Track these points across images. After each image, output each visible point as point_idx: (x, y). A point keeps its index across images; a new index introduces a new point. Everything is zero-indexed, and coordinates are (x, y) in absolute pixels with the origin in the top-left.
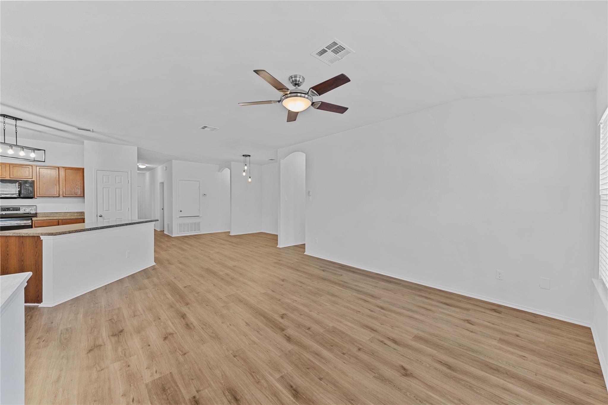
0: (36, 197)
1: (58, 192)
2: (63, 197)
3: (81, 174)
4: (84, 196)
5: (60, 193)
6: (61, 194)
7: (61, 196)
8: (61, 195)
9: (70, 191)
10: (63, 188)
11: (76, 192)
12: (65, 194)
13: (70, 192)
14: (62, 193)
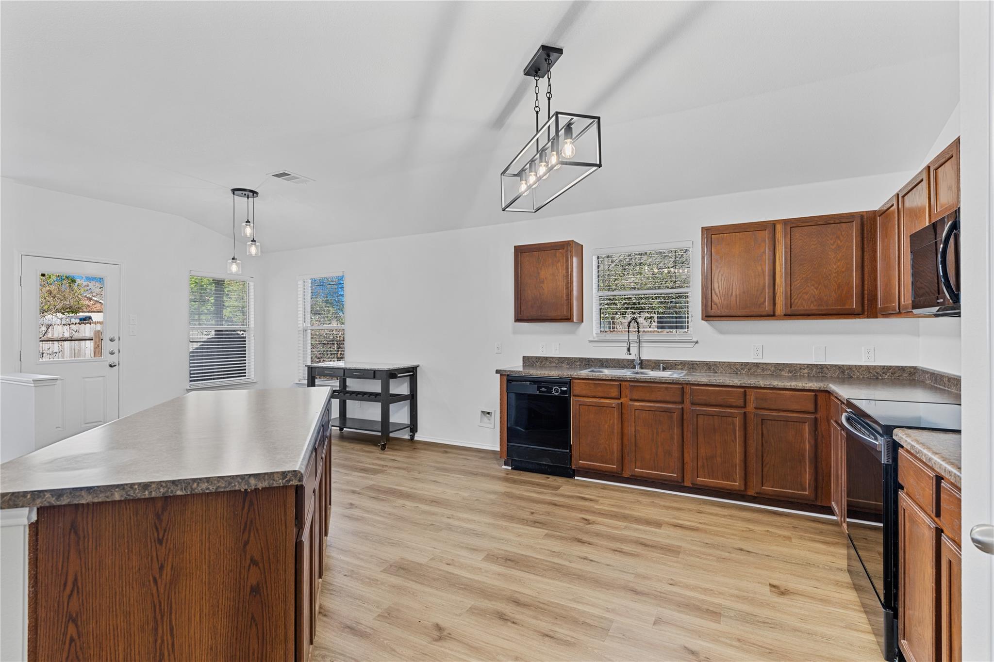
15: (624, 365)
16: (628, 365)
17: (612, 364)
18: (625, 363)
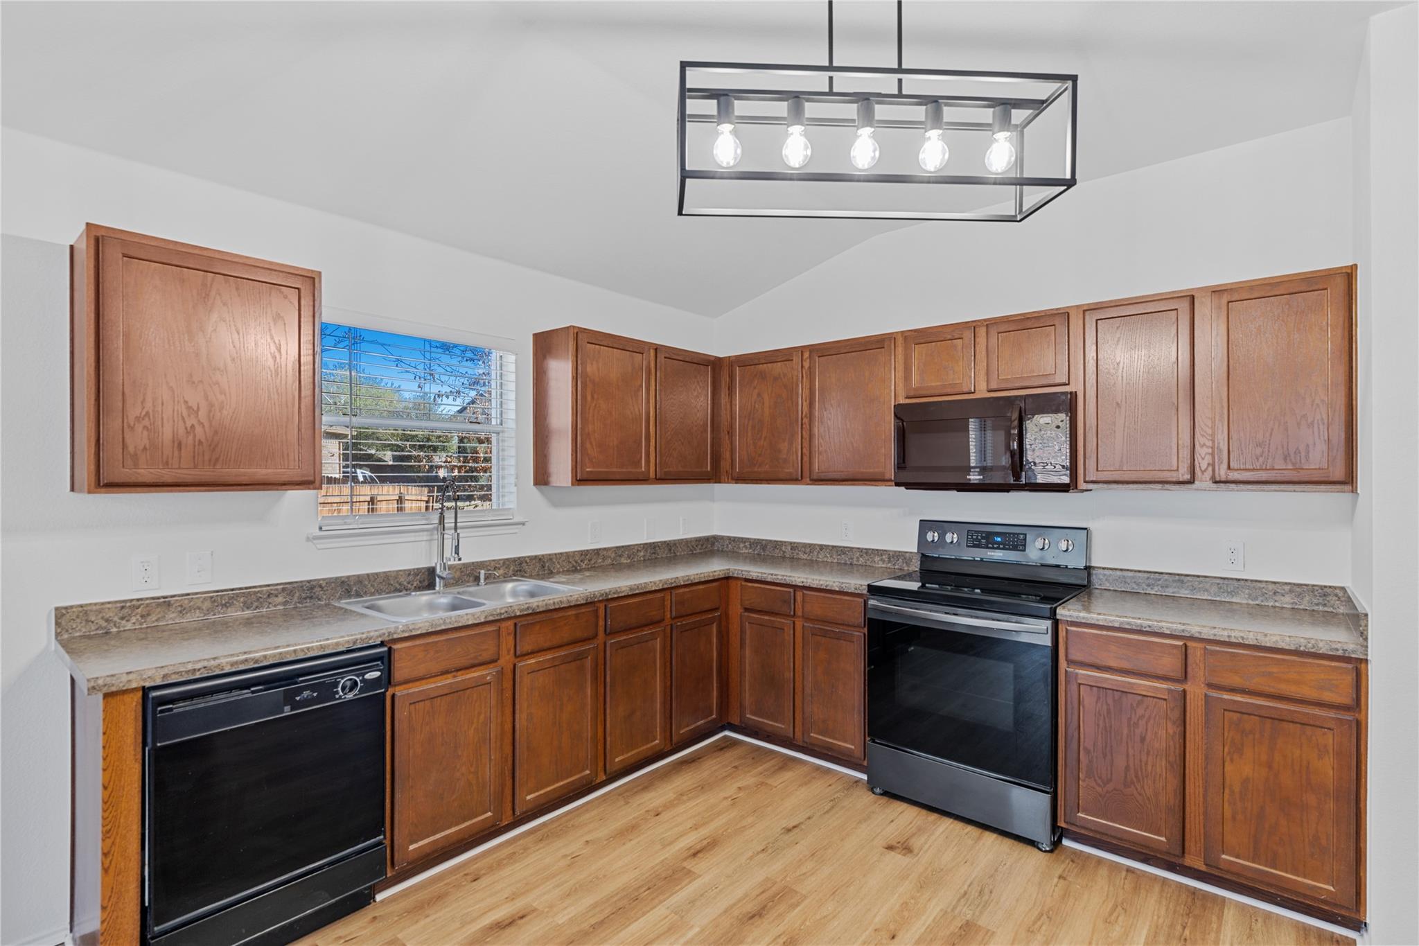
0: (1082, 485)
1: (1185, 453)
2: (1216, 482)
3: (1331, 316)
4: (1349, 480)
5: (1197, 456)
6: (1204, 466)
7: (1203, 481)
8: (1203, 472)
9: (1259, 445)
10: (1213, 428)
11: (1297, 452)
12: (1225, 466)
13: (1259, 450)
14: (1208, 459)
15: (400, 584)
16: (409, 583)
17: (372, 586)
18: (402, 580)
